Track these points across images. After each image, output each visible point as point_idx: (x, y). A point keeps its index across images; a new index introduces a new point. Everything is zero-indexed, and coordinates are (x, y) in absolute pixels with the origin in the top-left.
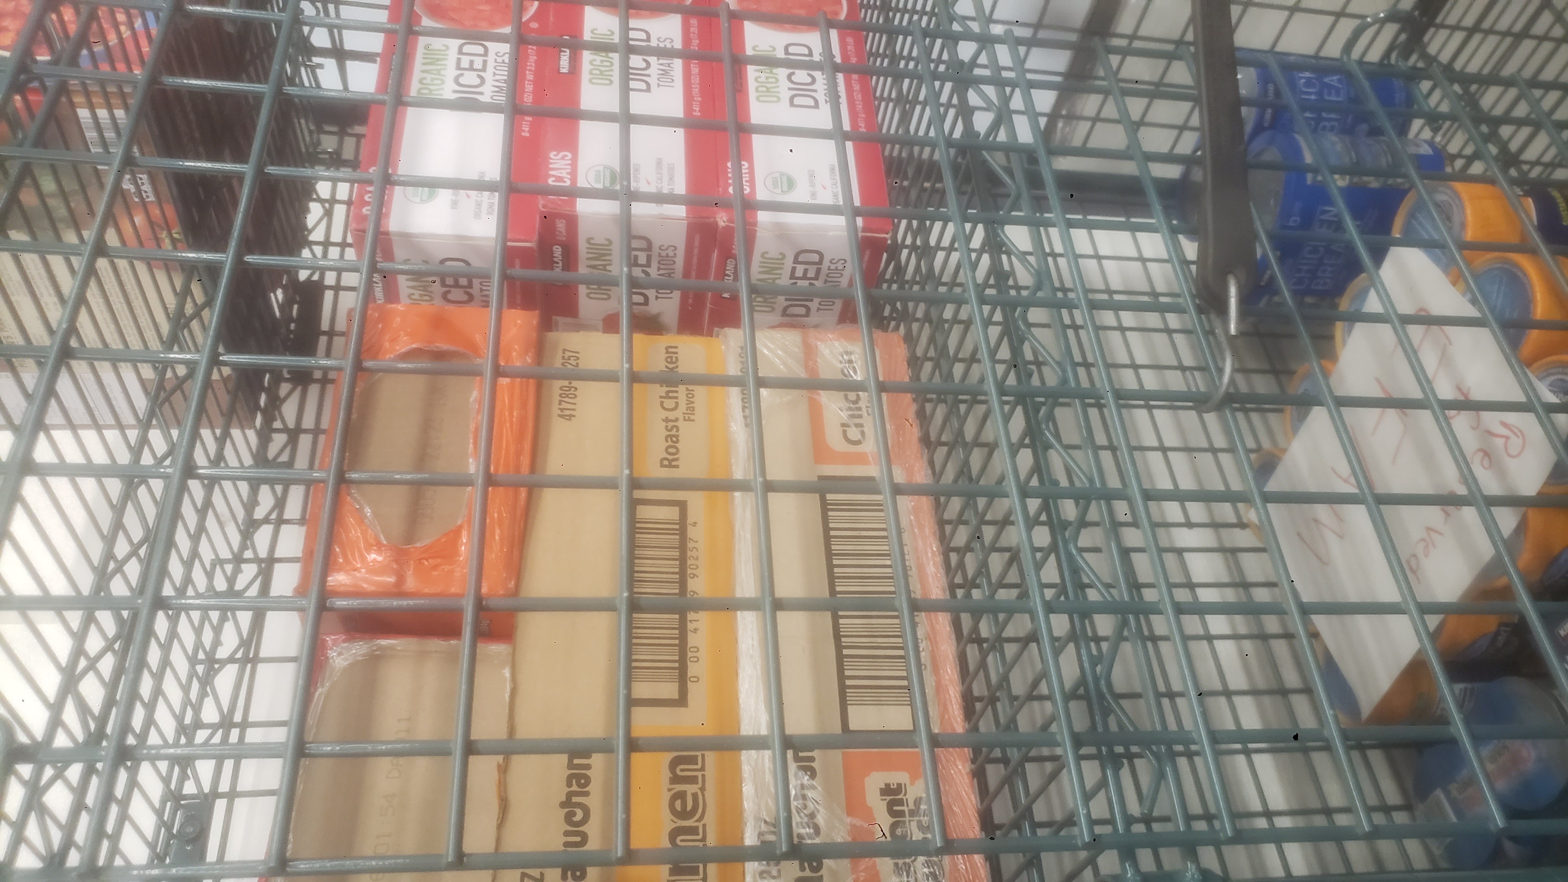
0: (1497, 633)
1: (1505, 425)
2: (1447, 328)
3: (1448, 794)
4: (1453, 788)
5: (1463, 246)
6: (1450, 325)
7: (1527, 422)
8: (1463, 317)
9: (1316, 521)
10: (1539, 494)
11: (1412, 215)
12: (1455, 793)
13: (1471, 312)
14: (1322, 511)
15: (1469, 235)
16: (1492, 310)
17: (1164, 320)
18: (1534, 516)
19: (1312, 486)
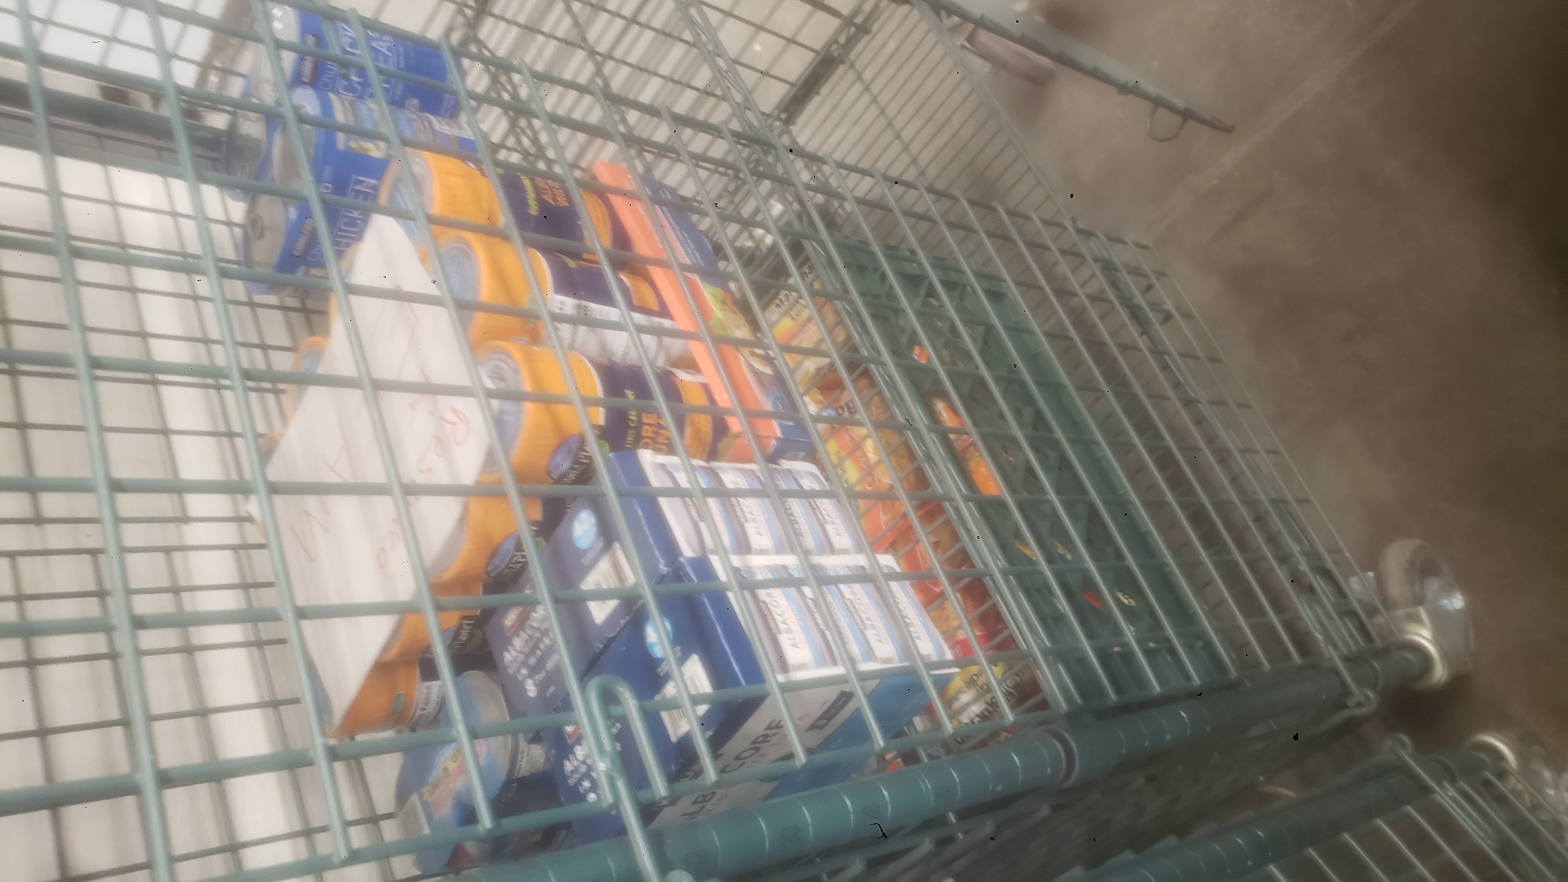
0: (460, 627)
1: (454, 411)
2: (415, 306)
3: (421, 796)
4: (426, 790)
5: (432, 220)
6: (420, 302)
7: (470, 407)
8: (429, 295)
9: (307, 513)
10: (478, 482)
11: (395, 187)
12: (426, 796)
13: (433, 290)
14: (311, 502)
15: (436, 210)
16: (451, 290)
17: (192, 285)
18: (475, 504)
19: (305, 476)
